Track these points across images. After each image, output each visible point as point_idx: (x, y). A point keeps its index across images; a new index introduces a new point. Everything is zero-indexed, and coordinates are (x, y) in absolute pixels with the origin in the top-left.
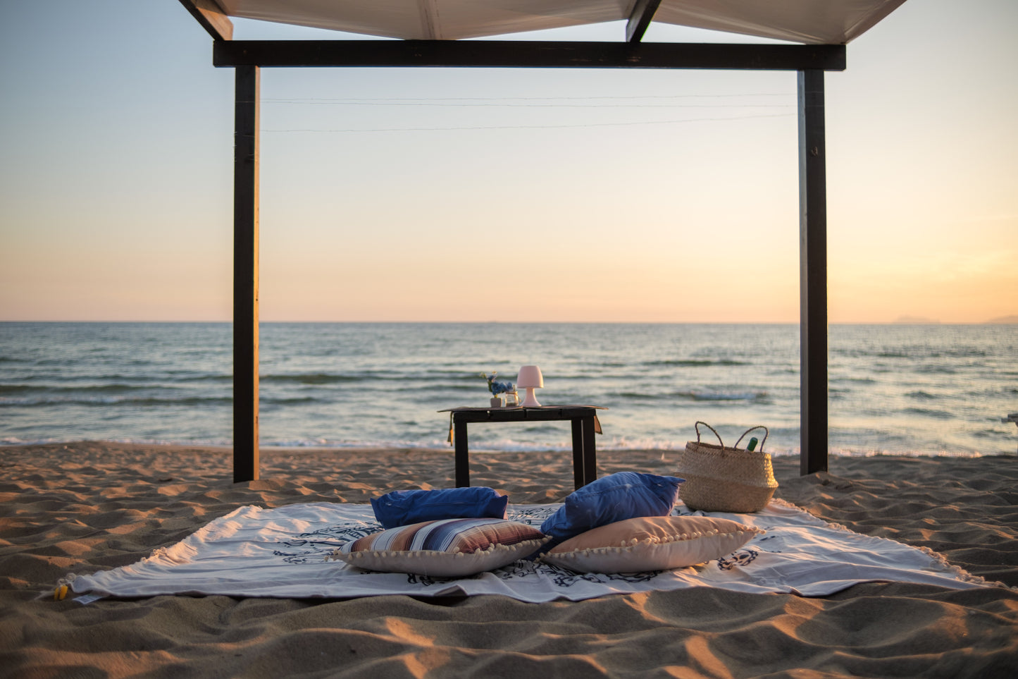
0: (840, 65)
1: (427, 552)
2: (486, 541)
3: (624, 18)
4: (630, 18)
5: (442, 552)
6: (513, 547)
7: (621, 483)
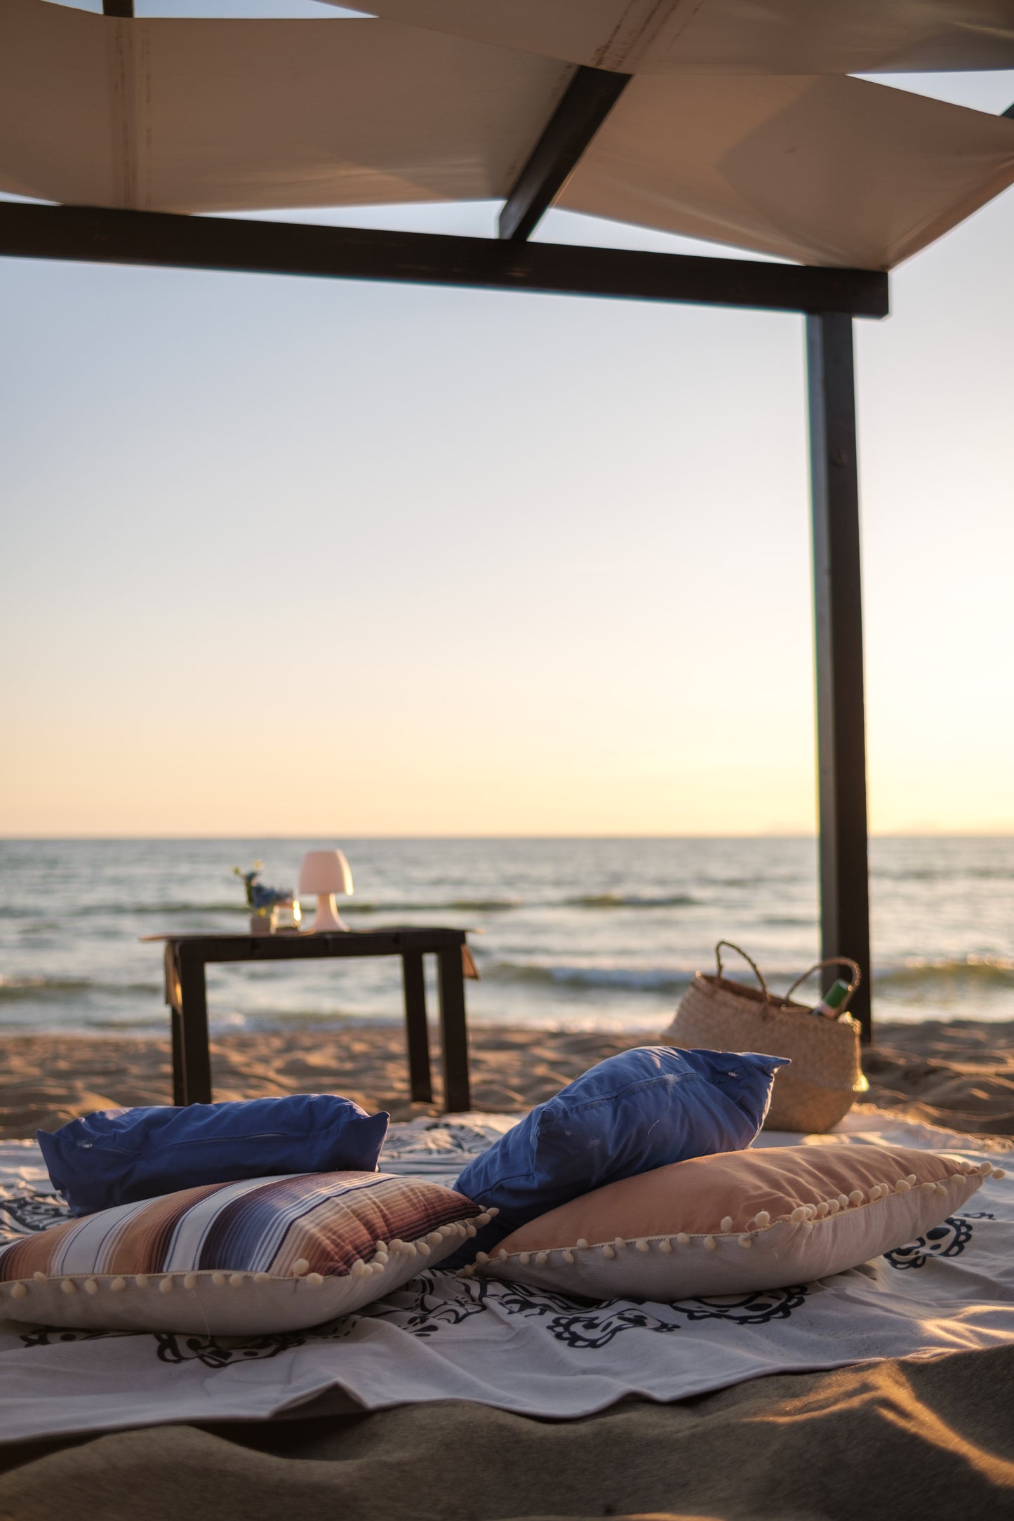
0: (878, 306)
1: (216, 1275)
2: (365, 1235)
3: (495, 195)
4: (510, 196)
5: (259, 1274)
6: (421, 1243)
7: (654, 1073)
